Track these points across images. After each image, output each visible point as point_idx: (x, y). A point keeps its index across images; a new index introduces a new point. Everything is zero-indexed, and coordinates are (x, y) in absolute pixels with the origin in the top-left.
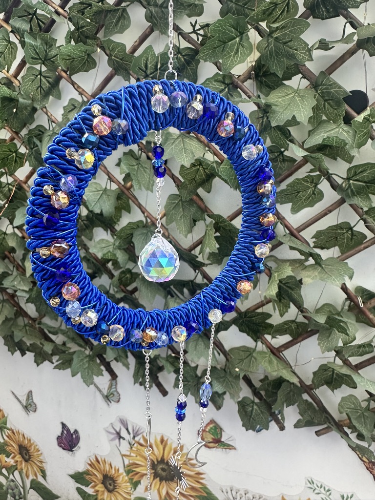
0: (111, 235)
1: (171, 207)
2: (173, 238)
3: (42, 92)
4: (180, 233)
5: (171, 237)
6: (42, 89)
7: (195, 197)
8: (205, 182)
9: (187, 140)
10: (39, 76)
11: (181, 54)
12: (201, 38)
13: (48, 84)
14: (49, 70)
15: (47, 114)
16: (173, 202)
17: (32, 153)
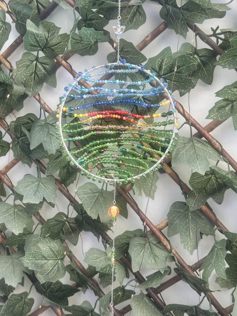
0: (103, 242)
1: (175, 216)
2: (176, 252)
3: (36, 78)
4: (185, 248)
5: (173, 251)
6: (36, 75)
7: (204, 208)
8: (216, 192)
9: (198, 145)
10: (35, 62)
11: (198, 55)
12: (220, 42)
13: (43, 71)
14: (47, 56)
15: (39, 102)
16: (178, 210)
17: (18, 142)
